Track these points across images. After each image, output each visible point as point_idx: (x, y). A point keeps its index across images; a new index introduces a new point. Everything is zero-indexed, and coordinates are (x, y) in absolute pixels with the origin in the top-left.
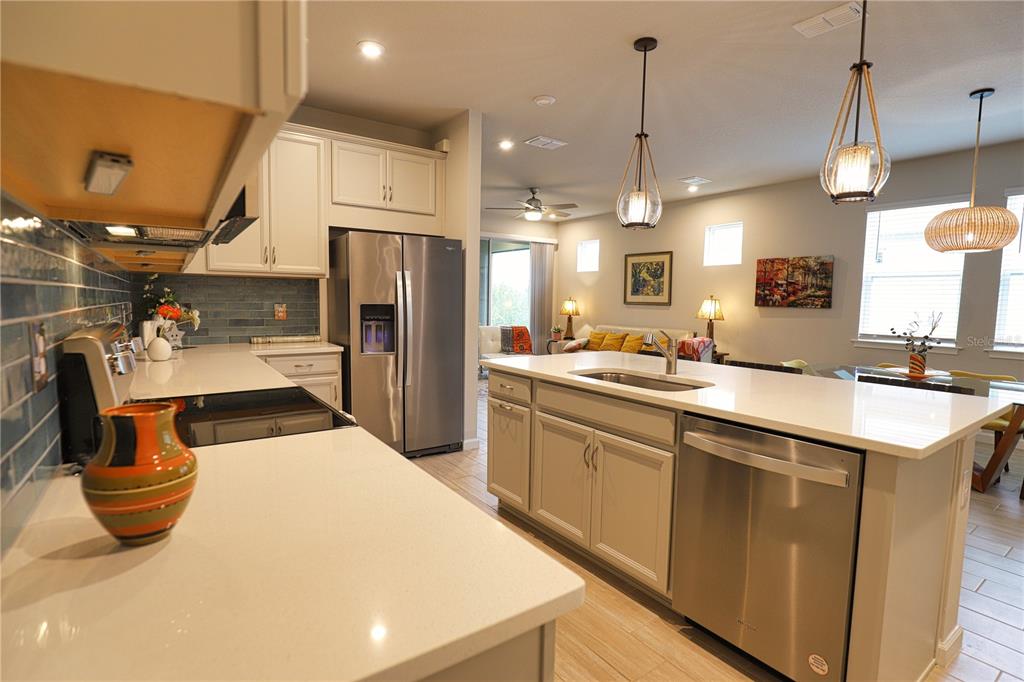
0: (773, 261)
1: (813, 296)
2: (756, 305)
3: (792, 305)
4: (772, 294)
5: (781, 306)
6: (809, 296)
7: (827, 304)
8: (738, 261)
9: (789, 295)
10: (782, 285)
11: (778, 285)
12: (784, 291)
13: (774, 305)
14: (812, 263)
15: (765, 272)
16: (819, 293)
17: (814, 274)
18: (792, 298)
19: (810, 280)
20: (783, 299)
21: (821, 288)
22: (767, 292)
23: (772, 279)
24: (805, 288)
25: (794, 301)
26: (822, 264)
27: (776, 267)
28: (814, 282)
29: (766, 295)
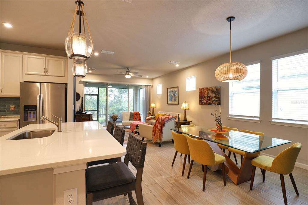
0: (203, 89)
1: (215, 101)
2: (200, 104)
3: (209, 104)
4: (203, 100)
5: (206, 104)
6: (214, 101)
7: (219, 104)
8: (195, 89)
9: (208, 101)
10: (206, 97)
11: (205, 97)
12: (207, 99)
13: (204, 104)
14: (214, 89)
15: (201, 93)
16: (216, 100)
17: (215, 93)
18: (209, 102)
19: (214, 95)
20: (207, 102)
21: (217, 98)
22: (202, 99)
23: (203, 95)
24: (212, 98)
25: (210, 103)
26: (217, 89)
27: (205, 90)
28: (215, 96)
29: (202, 101)
